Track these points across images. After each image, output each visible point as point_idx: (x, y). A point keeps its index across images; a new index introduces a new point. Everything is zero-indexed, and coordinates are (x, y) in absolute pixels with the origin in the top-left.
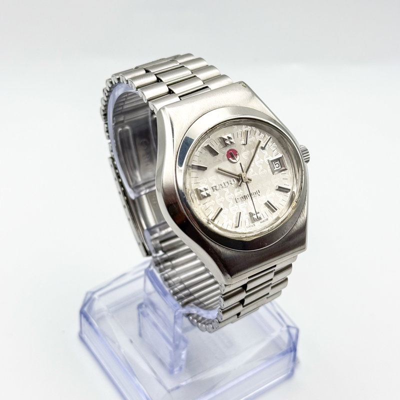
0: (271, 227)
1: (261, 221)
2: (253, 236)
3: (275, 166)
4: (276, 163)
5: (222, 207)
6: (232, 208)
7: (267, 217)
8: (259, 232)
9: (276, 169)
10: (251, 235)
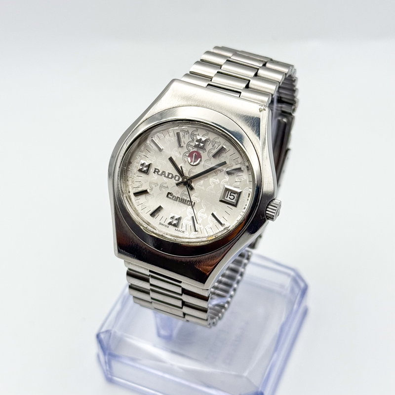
1: (177, 229)
2: (153, 232)
3: (229, 196)
4: (232, 194)
7: (184, 230)
9: (228, 199)
10: (152, 230)
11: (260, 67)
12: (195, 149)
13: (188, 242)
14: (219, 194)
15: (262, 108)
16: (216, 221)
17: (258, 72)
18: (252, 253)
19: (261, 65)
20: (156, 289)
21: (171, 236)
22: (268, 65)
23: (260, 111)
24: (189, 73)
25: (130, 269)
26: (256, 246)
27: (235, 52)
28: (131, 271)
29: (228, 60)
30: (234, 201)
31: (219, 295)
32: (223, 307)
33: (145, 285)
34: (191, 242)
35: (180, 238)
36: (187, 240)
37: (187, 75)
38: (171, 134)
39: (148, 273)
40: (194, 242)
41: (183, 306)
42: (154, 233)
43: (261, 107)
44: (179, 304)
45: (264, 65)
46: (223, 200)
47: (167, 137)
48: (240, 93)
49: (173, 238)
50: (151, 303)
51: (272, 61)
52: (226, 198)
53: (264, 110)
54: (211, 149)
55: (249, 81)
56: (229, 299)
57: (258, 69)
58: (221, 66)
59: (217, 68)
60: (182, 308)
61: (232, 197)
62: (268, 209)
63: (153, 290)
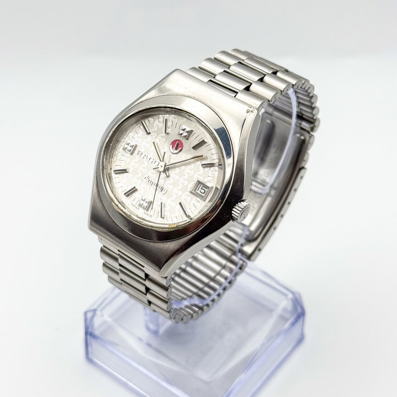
0: (141, 220)
1: (146, 212)
2: (121, 210)
3: (200, 189)
4: (203, 188)
5: (130, 170)
6: (137, 180)
7: (152, 215)
8: (129, 214)
9: (199, 192)
10: (122, 208)
11: (268, 74)
12: (178, 138)
13: (152, 226)
14: (191, 186)
15: (251, 109)
16: (182, 212)
17: (265, 78)
18: (247, 264)
19: (270, 72)
20: (124, 270)
21: (138, 217)
22: (279, 74)
23: (248, 112)
24: (198, 68)
25: (104, 246)
26: (253, 258)
27: (251, 57)
28: (105, 248)
29: (239, 62)
30: (203, 195)
31: (199, 296)
32: (201, 308)
33: (115, 265)
34: (153, 227)
35: (145, 220)
36: (151, 224)
37: (194, 69)
38: (161, 120)
39: (118, 253)
40: (156, 227)
41: (147, 293)
42: (123, 212)
43: (249, 108)
44: (143, 289)
45: (275, 73)
46: (193, 192)
47: (156, 122)
48: (237, 93)
49: (139, 219)
50: (121, 284)
51: (286, 71)
52: (197, 191)
53: (252, 112)
54: (194, 141)
55: (251, 84)
56: (210, 303)
57: (265, 75)
58: (230, 66)
59: (225, 67)
60: (146, 294)
61: (203, 191)
62: (234, 209)
63: (121, 271)
